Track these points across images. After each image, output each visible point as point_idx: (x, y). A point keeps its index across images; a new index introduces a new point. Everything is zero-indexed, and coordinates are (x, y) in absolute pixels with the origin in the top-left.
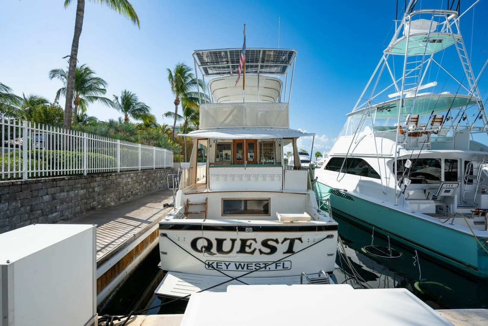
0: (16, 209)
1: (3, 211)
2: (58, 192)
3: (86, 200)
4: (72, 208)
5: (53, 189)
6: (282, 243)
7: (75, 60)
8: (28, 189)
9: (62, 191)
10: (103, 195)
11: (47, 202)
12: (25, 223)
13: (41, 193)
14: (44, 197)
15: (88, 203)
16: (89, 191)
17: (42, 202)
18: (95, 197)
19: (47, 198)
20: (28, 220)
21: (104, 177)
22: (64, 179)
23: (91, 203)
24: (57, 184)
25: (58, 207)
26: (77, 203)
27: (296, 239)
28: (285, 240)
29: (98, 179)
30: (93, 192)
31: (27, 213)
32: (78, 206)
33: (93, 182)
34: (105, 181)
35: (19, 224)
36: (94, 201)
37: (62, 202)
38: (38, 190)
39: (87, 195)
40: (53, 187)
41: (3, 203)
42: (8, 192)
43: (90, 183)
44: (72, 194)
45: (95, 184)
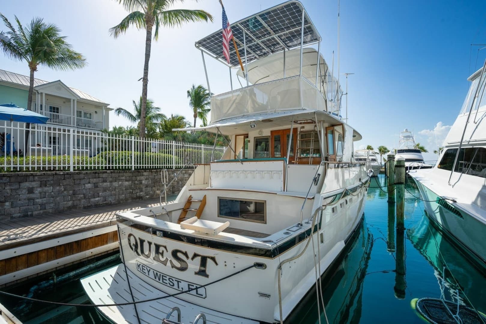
0: (60, 192)
1: (48, 193)
2: (100, 182)
3: (131, 191)
4: (115, 195)
5: (95, 179)
6: (193, 259)
7: (146, 81)
8: (71, 178)
9: (105, 181)
10: (152, 188)
11: (89, 189)
12: (68, 202)
13: (83, 182)
14: (86, 185)
15: (133, 192)
16: (135, 183)
17: (84, 189)
18: (142, 189)
19: (89, 186)
20: (70, 200)
21: (153, 173)
22: (106, 172)
23: (137, 193)
24: (99, 176)
25: (100, 194)
26: (121, 192)
27: (209, 257)
28: (195, 255)
29: (145, 174)
30: (140, 184)
31: (70, 196)
32: (123, 194)
33: (140, 176)
34: (155, 176)
35: (62, 203)
36: (141, 191)
37: (105, 190)
38: (80, 179)
39: (133, 186)
40: (95, 178)
41: (48, 187)
42: (52, 179)
43: (136, 177)
44: (115, 184)
45: (142, 178)
